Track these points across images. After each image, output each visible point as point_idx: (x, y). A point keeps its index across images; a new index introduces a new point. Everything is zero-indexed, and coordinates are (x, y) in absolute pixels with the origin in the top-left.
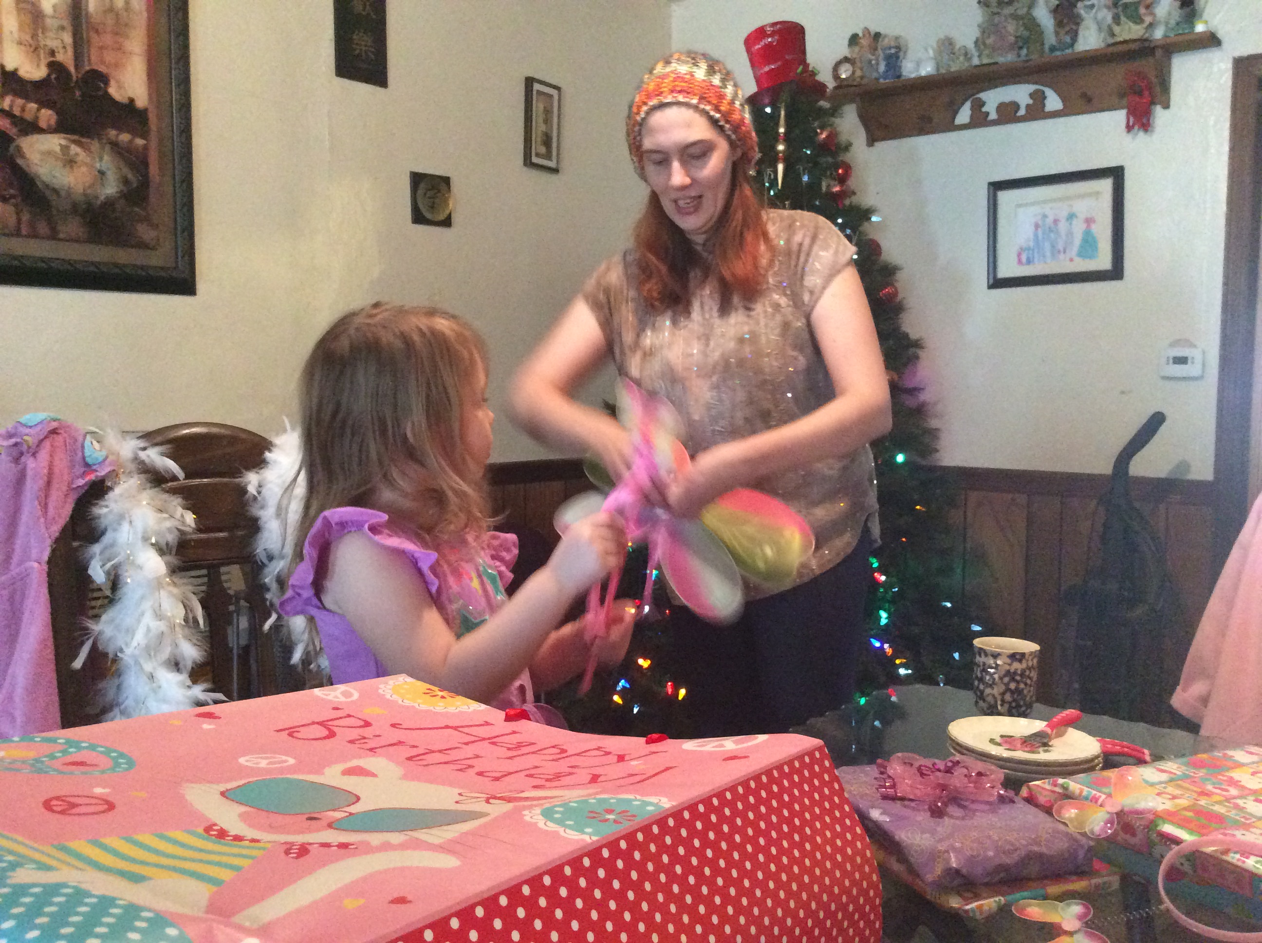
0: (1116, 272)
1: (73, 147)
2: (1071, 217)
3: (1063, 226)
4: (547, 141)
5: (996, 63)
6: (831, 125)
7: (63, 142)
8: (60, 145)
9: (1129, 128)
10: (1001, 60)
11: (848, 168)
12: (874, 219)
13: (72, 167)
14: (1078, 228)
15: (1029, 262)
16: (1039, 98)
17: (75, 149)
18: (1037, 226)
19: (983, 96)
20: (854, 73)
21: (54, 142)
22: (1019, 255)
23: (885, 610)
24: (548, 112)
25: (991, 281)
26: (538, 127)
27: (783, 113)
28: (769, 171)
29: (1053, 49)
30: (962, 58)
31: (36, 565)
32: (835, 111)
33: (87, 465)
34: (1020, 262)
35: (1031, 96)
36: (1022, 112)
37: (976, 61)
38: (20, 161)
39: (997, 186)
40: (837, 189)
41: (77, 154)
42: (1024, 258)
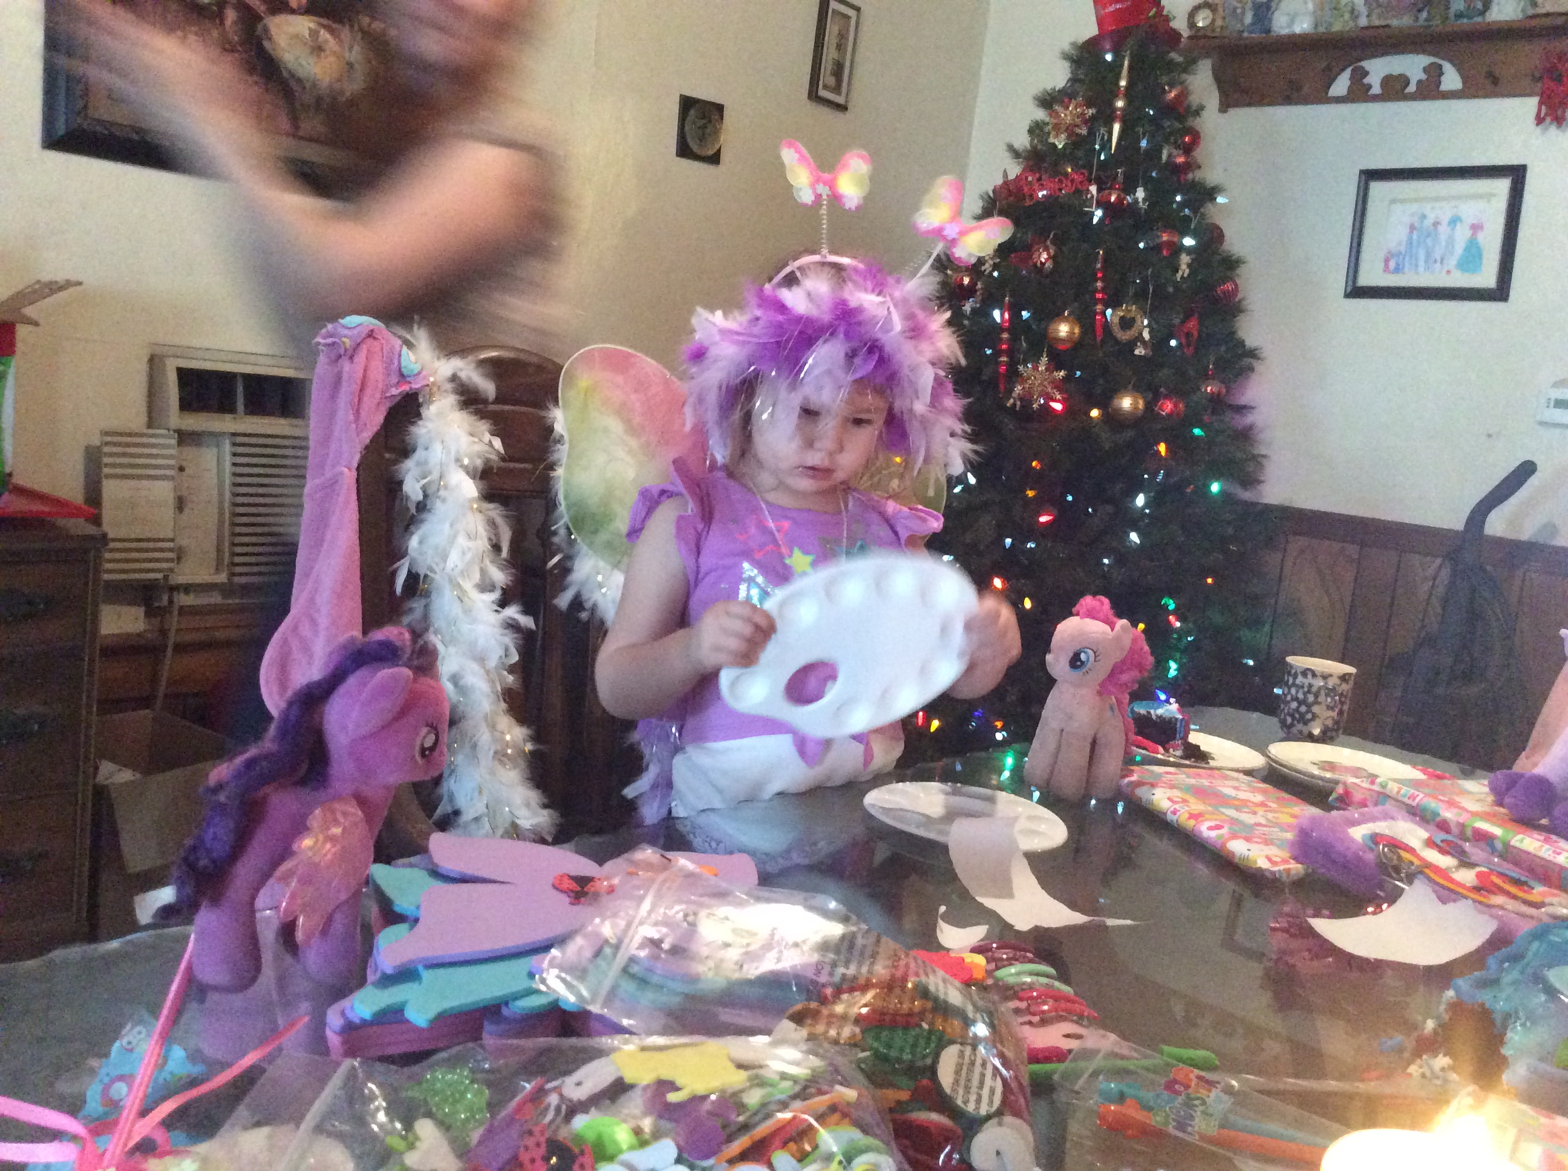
0: (1500, 292)
1: (322, 31)
2: (1455, 221)
3: (1444, 230)
4: (838, 71)
5: (1387, 26)
6: (1182, 83)
7: (312, 25)
8: (310, 29)
9: (1539, 120)
10: (1394, 23)
11: (1196, 137)
12: (1220, 200)
13: (319, 56)
14: (1462, 234)
15: (1398, 270)
16: (1434, 73)
17: (324, 34)
18: (1412, 228)
19: (1366, 64)
20: (1214, 20)
21: (303, 25)
22: (1387, 261)
23: (1175, 661)
24: (842, 36)
25: (1349, 289)
26: (830, 54)
27: (1126, 63)
28: (1103, 130)
29: (1459, 15)
30: (1347, 16)
31: (346, 470)
32: (1188, 66)
33: (402, 375)
34: (1386, 269)
35: (1426, 70)
36: (1412, 88)
37: (1363, 22)
38: (266, 44)
39: (1371, 175)
40: (1180, 160)
41: (326, 41)
42: (1392, 264)
